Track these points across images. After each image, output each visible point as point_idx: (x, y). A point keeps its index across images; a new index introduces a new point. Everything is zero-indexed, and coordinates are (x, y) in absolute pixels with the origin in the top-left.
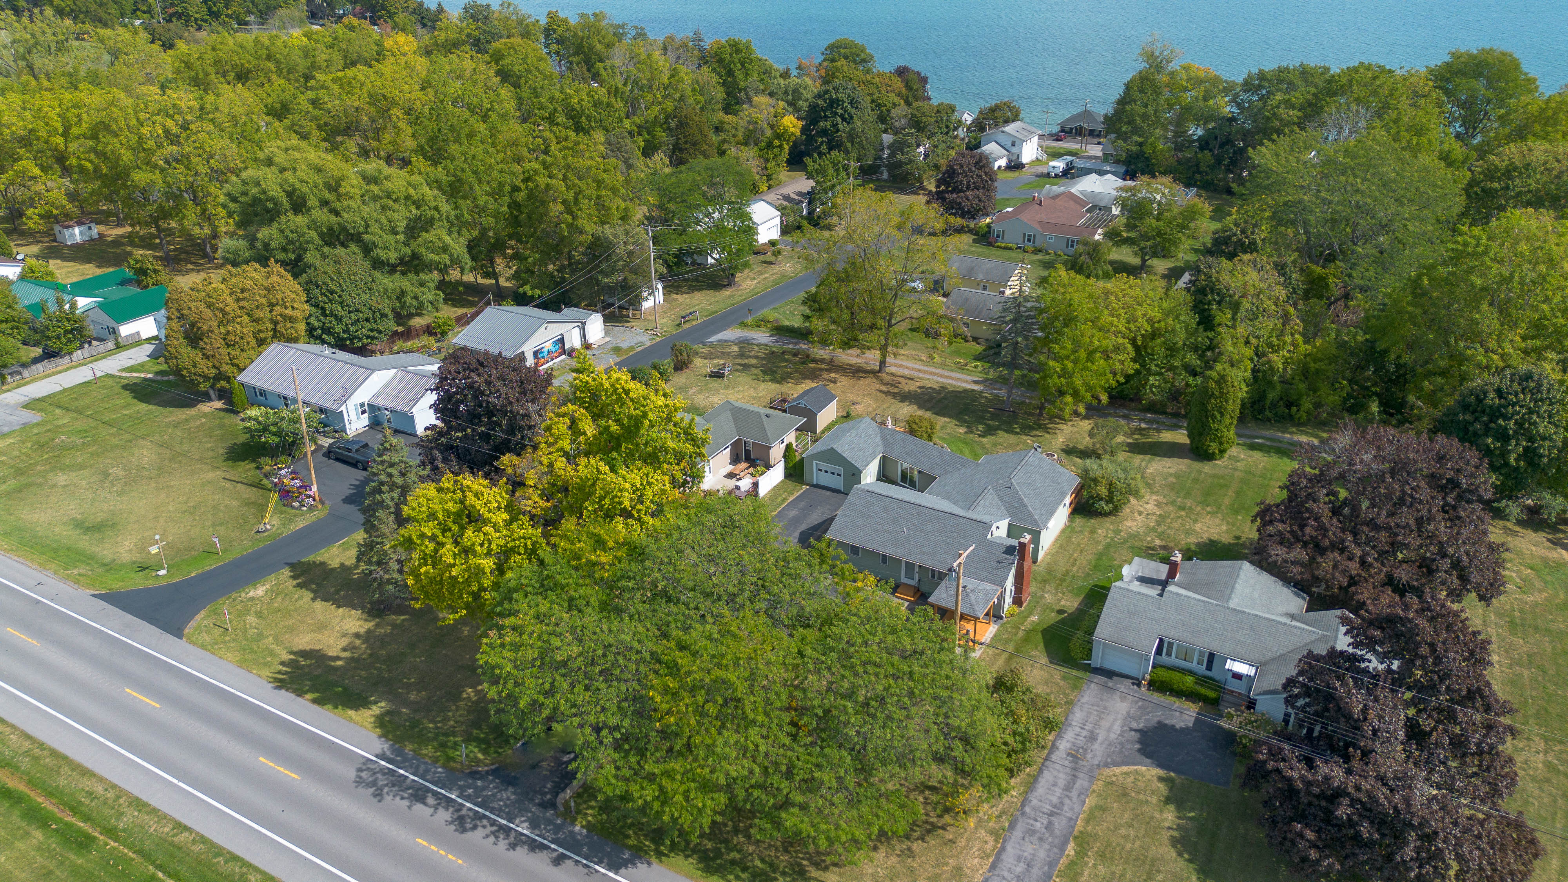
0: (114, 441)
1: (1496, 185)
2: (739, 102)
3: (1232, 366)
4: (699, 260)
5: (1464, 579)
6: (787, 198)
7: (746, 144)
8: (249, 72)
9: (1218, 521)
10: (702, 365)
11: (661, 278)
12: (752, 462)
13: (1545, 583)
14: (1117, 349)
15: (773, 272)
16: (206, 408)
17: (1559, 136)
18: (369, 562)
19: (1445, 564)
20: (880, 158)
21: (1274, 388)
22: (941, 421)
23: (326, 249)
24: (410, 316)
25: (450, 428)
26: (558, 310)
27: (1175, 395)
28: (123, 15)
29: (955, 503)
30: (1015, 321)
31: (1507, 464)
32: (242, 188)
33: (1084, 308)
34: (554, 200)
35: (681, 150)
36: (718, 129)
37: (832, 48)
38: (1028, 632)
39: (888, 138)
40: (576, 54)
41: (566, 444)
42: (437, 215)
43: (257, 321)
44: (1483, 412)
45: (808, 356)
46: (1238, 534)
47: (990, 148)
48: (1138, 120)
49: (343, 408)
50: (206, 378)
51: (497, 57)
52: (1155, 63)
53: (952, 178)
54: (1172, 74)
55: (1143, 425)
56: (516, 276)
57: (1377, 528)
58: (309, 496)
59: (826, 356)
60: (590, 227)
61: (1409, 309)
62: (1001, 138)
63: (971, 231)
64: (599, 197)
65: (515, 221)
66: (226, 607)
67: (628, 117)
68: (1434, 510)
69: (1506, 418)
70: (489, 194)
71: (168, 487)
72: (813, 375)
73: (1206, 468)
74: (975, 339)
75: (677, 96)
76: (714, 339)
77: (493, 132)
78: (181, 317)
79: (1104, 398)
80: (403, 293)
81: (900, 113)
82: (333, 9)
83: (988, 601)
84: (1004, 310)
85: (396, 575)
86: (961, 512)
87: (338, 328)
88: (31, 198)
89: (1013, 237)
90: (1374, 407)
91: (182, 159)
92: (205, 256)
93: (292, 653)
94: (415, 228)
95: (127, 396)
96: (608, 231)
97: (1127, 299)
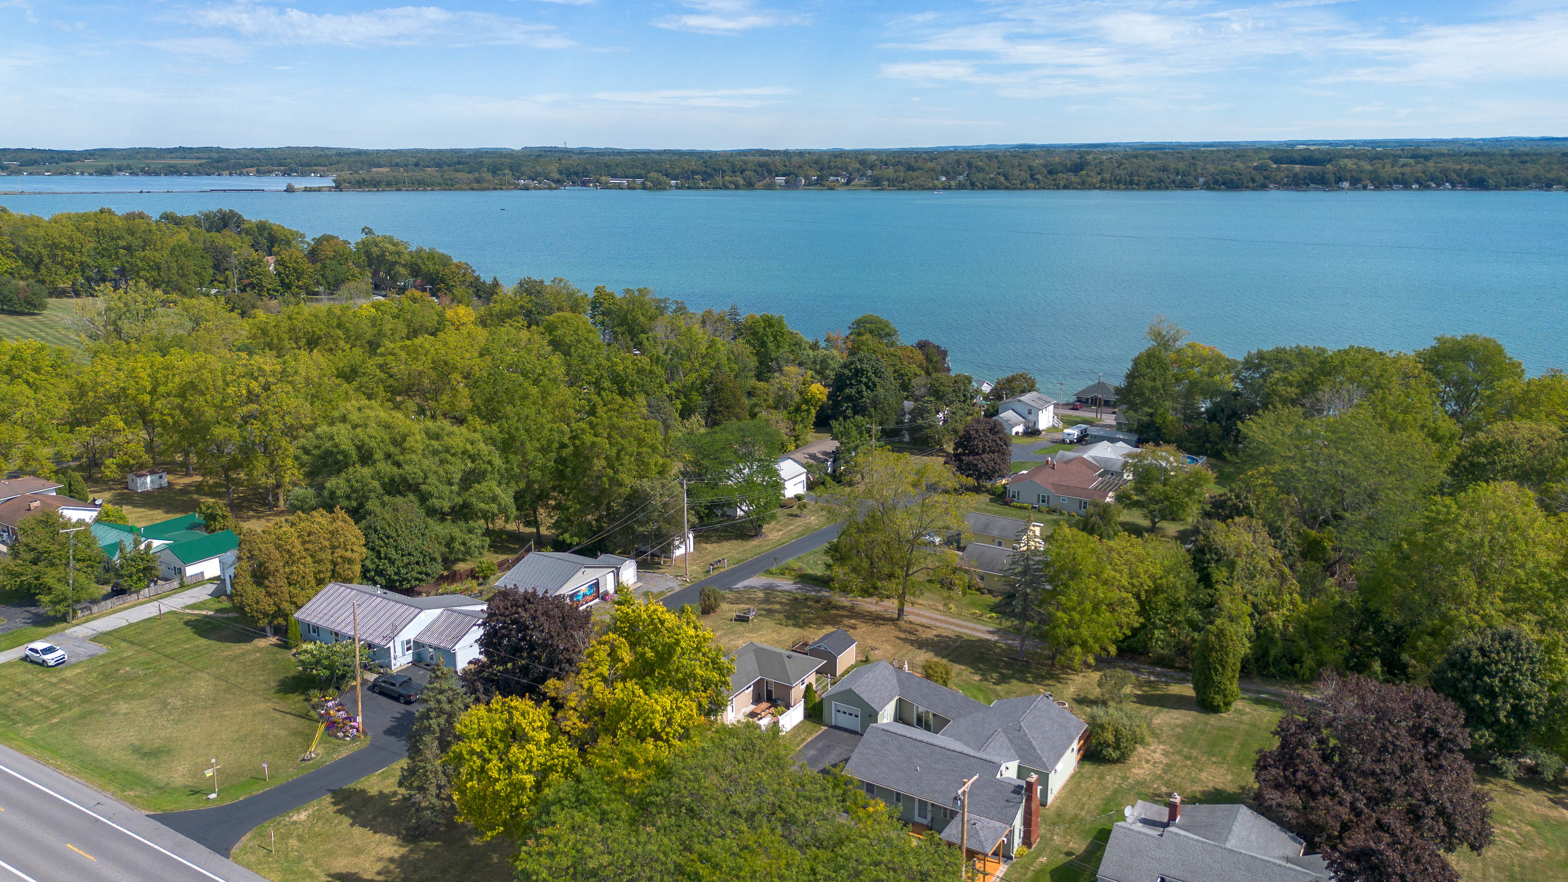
0: (174, 673)
1: (1482, 460)
2: (770, 370)
3: (1232, 621)
4: (729, 511)
5: (1451, 827)
6: (813, 457)
7: (776, 408)
8: (320, 338)
9: (1223, 771)
10: (728, 610)
11: (693, 527)
12: (773, 701)
13: (1546, 839)
14: (1123, 603)
15: (797, 525)
16: (261, 643)
17: (1543, 415)
18: (410, 788)
19: (1430, 811)
20: (902, 422)
21: (1276, 644)
22: (957, 668)
23: (386, 498)
24: (457, 560)
25: (493, 662)
26: (595, 556)
27: (1183, 650)
28: (201, 285)
29: (967, 744)
30: (1024, 573)
31: (1498, 721)
32: (315, 442)
33: (1088, 564)
34: (598, 457)
35: (715, 412)
36: (750, 394)
37: (858, 323)
38: (1037, 872)
39: (909, 405)
40: (620, 325)
41: (604, 670)
42: (490, 469)
43: (318, 562)
44: (1470, 669)
45: (830, 603)
46: (1243, 784)
47: (1008, 415)
48: (1147, 393)
49: (391, 645)
50: (266, 615)
51: (551, 328)
52: (1163, 342)
53: (969, 442)
54: (1179, 351)
55: (1152, 678)
56: (556, 525)
57: (1364, 774)
58: (353, 727)
59: (846, 604)
60: (629, 480)
61: (1394, 571)
62: (1018, 406)
63: (988, 491)
64: (639, 454)
65: (560, 475)
66: (271, 830)
67: (667, 382)
68: (1416, 757)
69: (1491, 676)
70: (538, 450)
71: (222, 716)
72: (833, 621)
73: (1213, 720)
74: (990, 592)
75: (713, 364)
76: (740, 585)
77: (545, 395)
78: (251, 557)
79: (1113, 650)
80: (452, 539)
81: (919, 383)
82: (395, 282)
83: (996, 839)
84: (1014, 563)
85: (434, 801)
86: (972, 753)
87: (391, 570)
88: (112, 449)
89: (1027, 498)
90: (1377, 667)
91: (262, 417)
92: (266, 504)
93: (329, 875)
94: (469, 480)
95: (189, 631)
96: (646, 484)
97: (1129, 556)
